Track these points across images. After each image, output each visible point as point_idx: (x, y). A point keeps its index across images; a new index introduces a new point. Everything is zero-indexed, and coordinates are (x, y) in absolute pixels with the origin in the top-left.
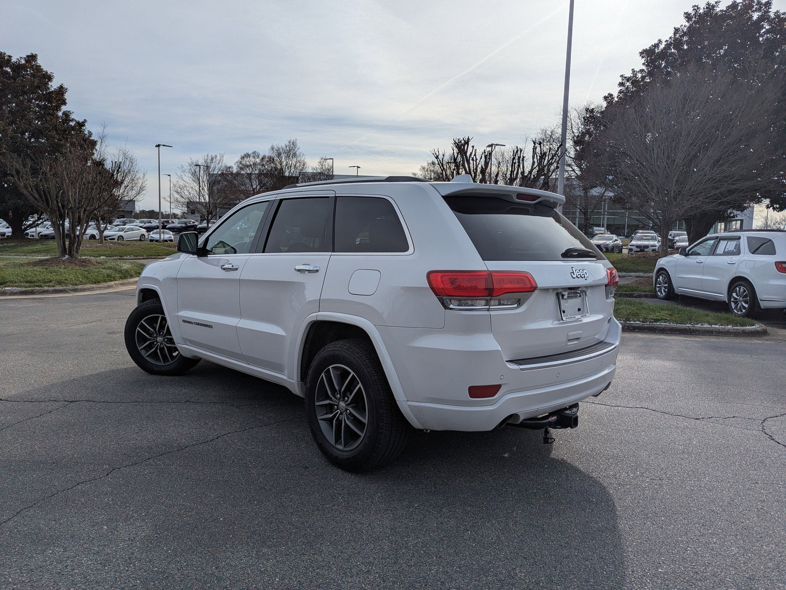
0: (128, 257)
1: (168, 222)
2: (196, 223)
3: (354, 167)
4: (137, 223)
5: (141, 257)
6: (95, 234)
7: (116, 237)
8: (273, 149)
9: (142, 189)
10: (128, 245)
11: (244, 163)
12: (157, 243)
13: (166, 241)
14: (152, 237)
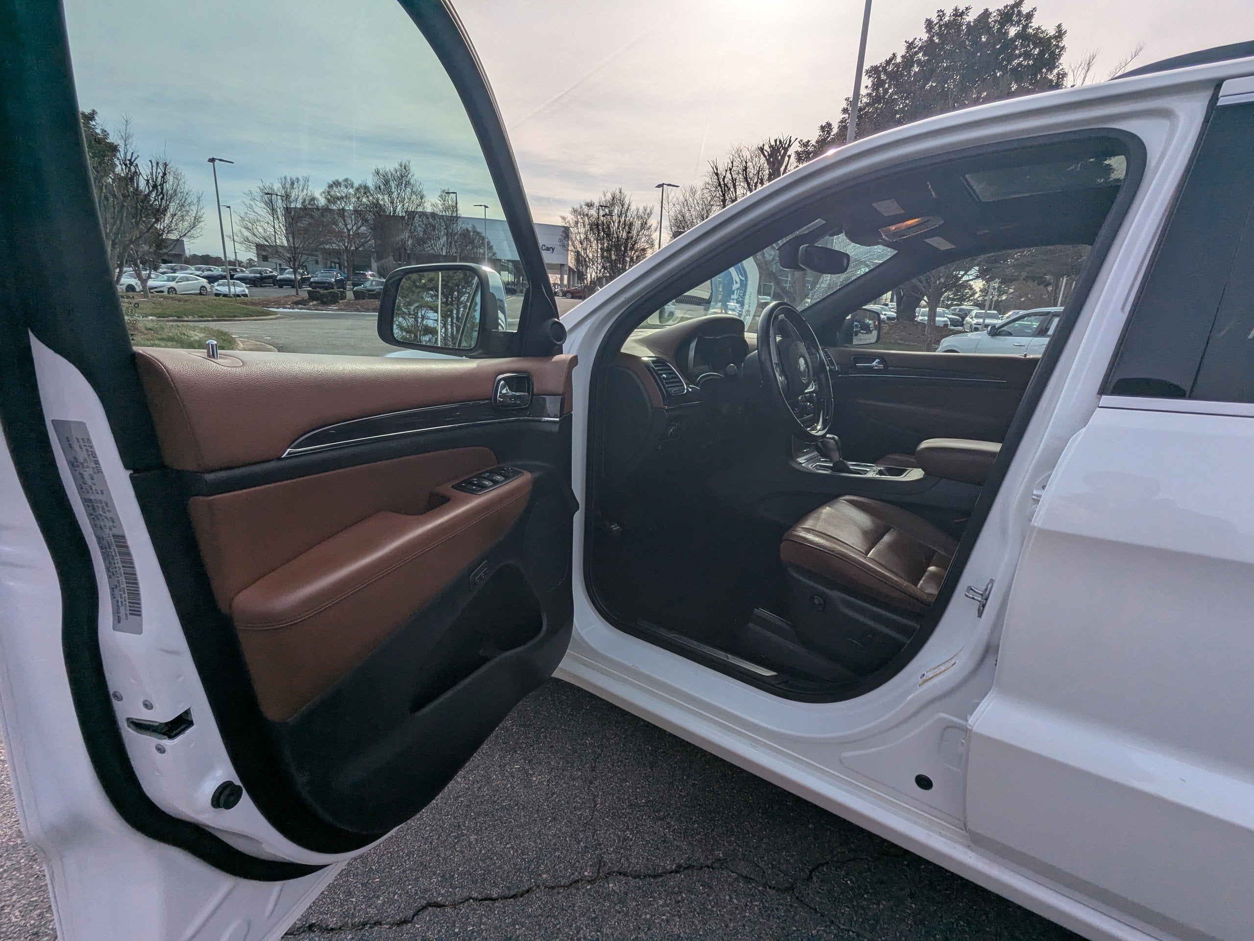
0: (190, 318)
1: (235, 270)
2: (275, 273)
3: (481, 206)
4: (192, 270)
5: (210, 319)
6: (134, 284)
7: (165, 290)
8: (378, 173)
9: (197, 220)
10: (186, 301)
11: (333, 193)
12: (226, 298)
13: (238, 296)
14: (217, 290)
